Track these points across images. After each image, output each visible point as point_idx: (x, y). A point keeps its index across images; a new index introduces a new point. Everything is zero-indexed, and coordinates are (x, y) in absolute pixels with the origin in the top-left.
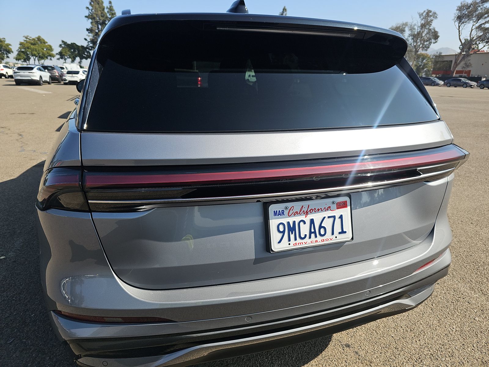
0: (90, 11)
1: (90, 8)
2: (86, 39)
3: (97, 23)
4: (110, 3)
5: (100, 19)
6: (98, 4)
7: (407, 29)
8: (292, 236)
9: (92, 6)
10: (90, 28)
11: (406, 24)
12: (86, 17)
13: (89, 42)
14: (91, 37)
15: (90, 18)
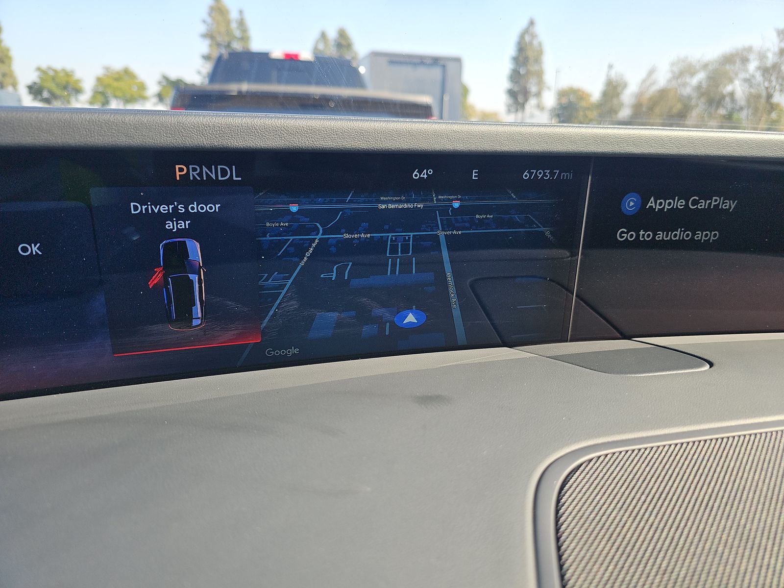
1: (210, 21)
4: (241, 12)
7: (752, 57)
11: (750, 49)
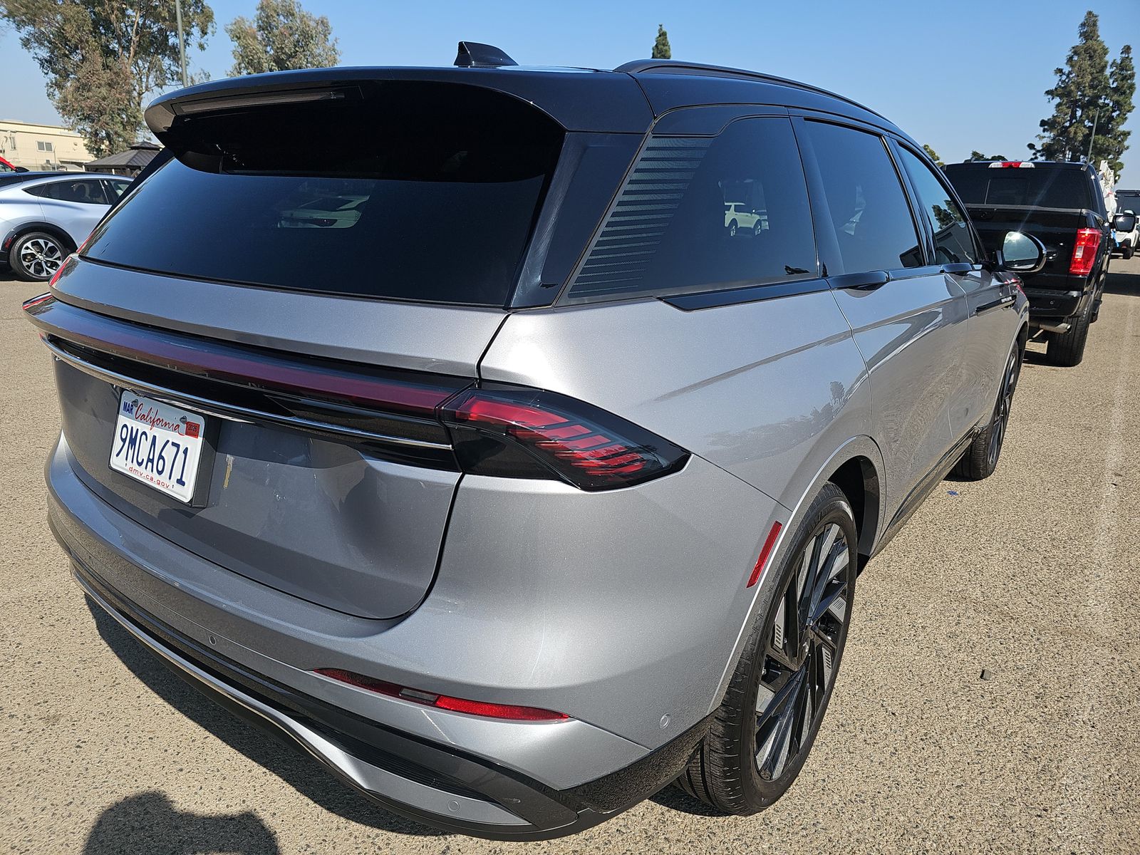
0: (1064, 77)
1: (1067, 69)
2: (1031, 146)
3: (1074, 104)
4: (1127, 49)
5: (1084, 96)
6: (1091, 57)
8: (131, 452)
9: (1072, 66)
10: (1051, 117)
12: (1048, 93)
13: (1039, 151)
14: (1046, 141)
15: (1057, 96)
